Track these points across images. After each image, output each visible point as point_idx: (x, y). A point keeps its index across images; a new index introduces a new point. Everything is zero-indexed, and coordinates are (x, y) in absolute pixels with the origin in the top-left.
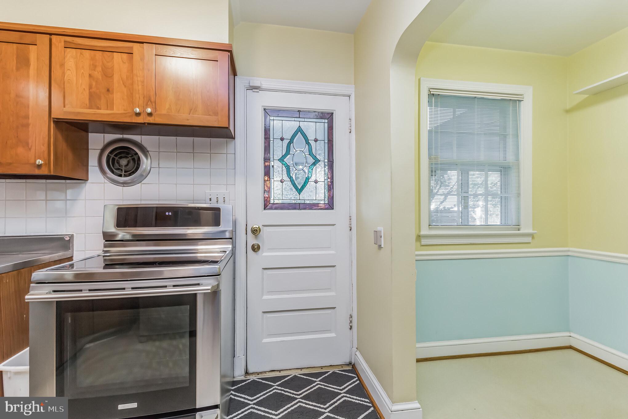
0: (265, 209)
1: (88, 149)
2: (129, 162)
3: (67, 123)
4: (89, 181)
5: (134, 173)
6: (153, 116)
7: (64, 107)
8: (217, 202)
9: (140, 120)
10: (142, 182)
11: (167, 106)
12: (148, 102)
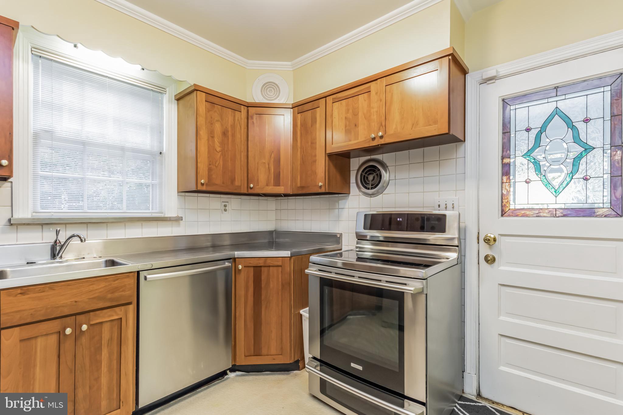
0: (502, 215)
1: (350, 171)
2: (374, 178)
3: (336, 155)
4: (351, 194)
5: (377, 185)
6: (384, 137)
7: (332, 144)
8: (446, 208)
9: (375, 143)
10: (383, 193)
11: (394, 127)
12: (380, 128)
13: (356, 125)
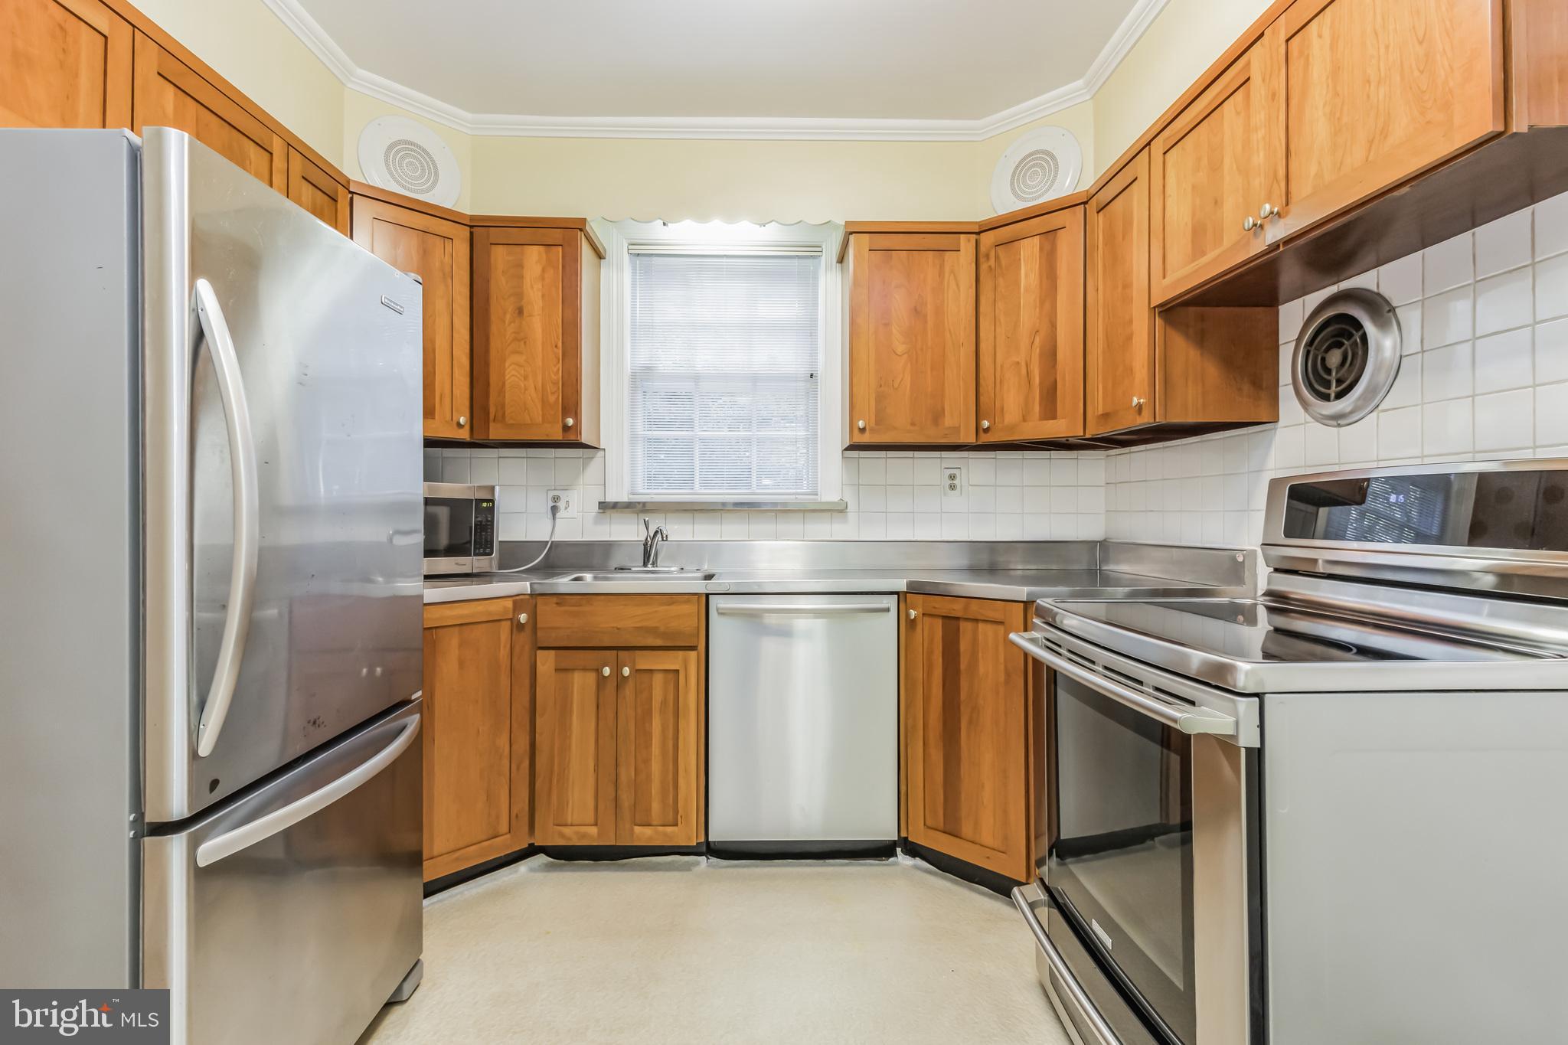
2: (1345, 356)
4: (1281, 423)
5: (1356, 382)
7: (1164, 278)
9: (1259, 244)
10: (1379, 408)
11: (1313, 169)
12: (1272, 186)
13: (1216, 202)
